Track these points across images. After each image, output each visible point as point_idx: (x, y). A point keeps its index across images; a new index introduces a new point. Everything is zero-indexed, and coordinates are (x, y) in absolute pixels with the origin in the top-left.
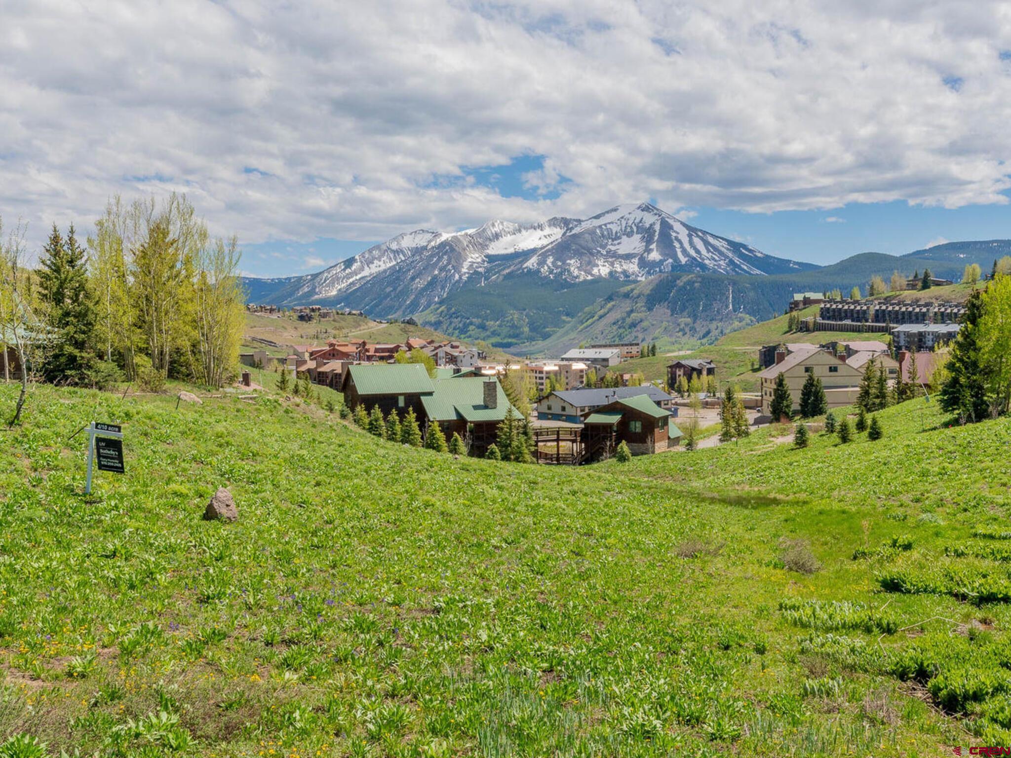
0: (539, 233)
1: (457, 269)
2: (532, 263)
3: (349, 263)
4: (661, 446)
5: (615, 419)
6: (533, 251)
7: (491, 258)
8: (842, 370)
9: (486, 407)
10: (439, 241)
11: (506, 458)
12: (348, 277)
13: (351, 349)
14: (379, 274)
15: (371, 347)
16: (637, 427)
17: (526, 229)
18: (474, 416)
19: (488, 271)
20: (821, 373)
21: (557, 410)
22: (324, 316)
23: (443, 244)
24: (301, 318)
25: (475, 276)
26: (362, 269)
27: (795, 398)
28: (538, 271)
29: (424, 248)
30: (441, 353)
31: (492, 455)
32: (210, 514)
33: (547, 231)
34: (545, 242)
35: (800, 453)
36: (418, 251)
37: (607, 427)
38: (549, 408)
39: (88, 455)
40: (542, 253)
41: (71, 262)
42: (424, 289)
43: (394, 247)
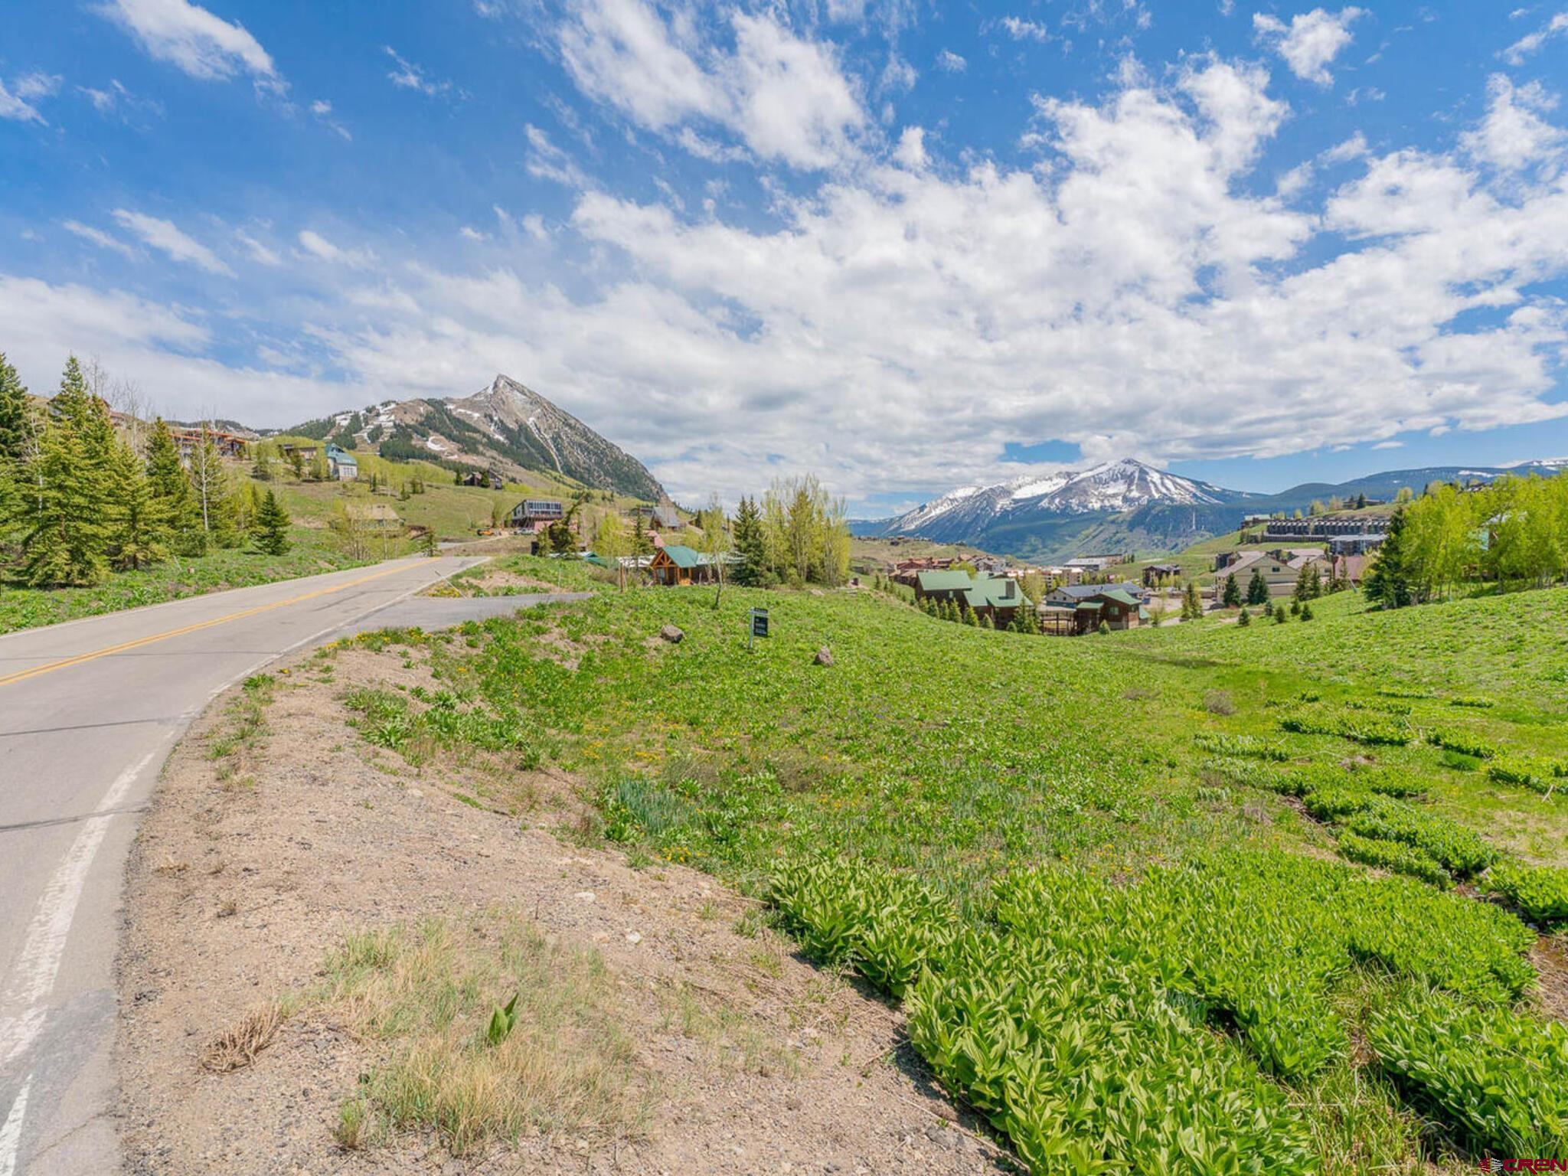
0: (1049, 483)
1: (992, 509)
2: (1044, 503)
3: (922, 508)
4: (1133, 624)
5: (1098, 606)
6: (1045, 495)
7: (1016, 501)
8: (1283, 569)
9: (1007, 598)
10: (980, 491)
11: (1021, 631)
12: (922, 517)
13: (923, 562)
14: (942, 514)
15: (936, 561)
16: (1116, 611)
17: (1040, 480)
18: (998, 604)
19: (1014, 509)
20: (1265, 573)
21: (1059, 599)
22: (906, 542)
23: (982, 494)
24: (892, 544)
25: (1005, 513)
26: (930, 512)
27: (1243, 590)
28: (1049, 508)
29: (971, 497)
30: (981, 563)
31: (1011, 629)
32: (817, 661)
33: (1055, 481)
34: (1054, 488)
35: (1243, 630)
36: (966, 499)
37: (1094, 611)
39: (749, 626)
40: (1052, 496)
41: (752, 516)
42: (970, 524)
43: (951, 497)
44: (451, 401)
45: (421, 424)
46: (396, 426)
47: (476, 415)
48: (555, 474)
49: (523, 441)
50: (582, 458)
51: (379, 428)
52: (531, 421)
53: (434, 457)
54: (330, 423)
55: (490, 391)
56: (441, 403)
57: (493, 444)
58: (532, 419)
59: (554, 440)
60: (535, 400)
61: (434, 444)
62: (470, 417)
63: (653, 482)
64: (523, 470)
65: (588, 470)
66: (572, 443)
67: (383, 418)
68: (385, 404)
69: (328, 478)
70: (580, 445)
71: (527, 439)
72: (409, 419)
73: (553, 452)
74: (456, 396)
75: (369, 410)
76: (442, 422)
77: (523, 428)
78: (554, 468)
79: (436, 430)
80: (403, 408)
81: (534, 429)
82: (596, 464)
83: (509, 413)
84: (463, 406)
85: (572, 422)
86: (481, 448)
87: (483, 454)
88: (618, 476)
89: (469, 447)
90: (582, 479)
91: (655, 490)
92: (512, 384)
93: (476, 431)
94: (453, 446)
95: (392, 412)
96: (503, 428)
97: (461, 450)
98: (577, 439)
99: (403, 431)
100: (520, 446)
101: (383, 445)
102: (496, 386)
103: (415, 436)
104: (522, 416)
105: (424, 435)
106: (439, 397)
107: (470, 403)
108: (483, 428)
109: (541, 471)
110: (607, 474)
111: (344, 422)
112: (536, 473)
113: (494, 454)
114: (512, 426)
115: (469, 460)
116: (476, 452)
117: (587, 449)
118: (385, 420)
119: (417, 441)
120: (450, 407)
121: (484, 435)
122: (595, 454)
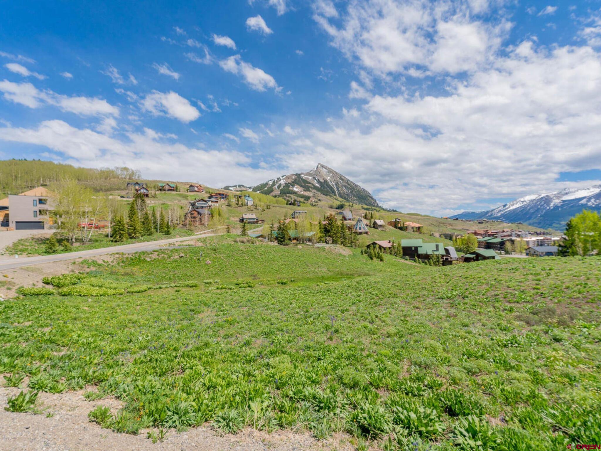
0: (587, 191)
1: (548, 205)
2: (584, 202)
3: (505, 206)
6: (584, 198)
7: (564, 201)
9: (436, 251)
10: (540, 197)
12: (504, 210)
14: (516, 209)
16: (480, 258)
17: (581, 190)
18: (429, 253)
19: (562, 205)
22: (487, 222)
23: (542, 198)
24: (479, 223)
25: (556, 207)
26: (509, 207)
28: (586, 204)
29: (534, 200)
33: (592, 190)
34: (591, 194)
36: (532, 201)
38: (530, 252)
40: (589, 199)
42: (533, 213)
43: (522, 200)
44: (302, 173)
45: (293, 182)
46: (285, 183)
47: (310, 178)
48: (335, 197)
49: (325, 186)
50: (346, 191)
51: (280, 185)
52: (328, 179)
53: (295, 193)
54: (267, 184)
55: (315, 169)
56: (300, 175)
57: (315, 188)
58: (329, 178)
59: (336, 185)
60: (330, 171)
61: (296, 189)
62: (308, 179)
63: (372, 198)
64: (324, 196)
65: (347, 195)
66: (343, 185)
67: (282, 181)
68: (283, 177)
69: (245, 205)
70: (345, 186)
71: (326, 185)
72: (290, 181)
73: (335, 189)
74: (304, 172)
75: (278, 179)
76: (299, 181)
77: (326, 181)
78: (335, 195)
79: (297, 184)
80: (288, 177)
81: (329, 181)
82: (351, 193)
83: (321, 176)
84: (306, 175)
85: (343, 178)
86: (311, 189)
87: (311, 191)
88: (358, 197)
89: (307, 189)
90: (345, 198)
91: (373, 201)
92: (323, 166)
93: (310, 183)
94: (302, 189)
95: (284, 179)
96: (319, 182)
97: (304, 190)
98: (344, 184)
99: (287, 185)
100: (324, 187)
101: (281, 190)
102: (317, 167)
103: (291, 186)
104: (325, 177)
105: (293, 186)
106: (299, 173)
107: (309, 174)
108: (312, 182)
109: (330, 196)
110: (354, 196)
111: (270, 183)
112: (328, 197)
113: (315, 191)
114: (322, 181)
115: (307, 194)
116: (309, 191)
117: (348, 187)
118: (282, 182)
119: (291, 188)
120: (302, 176)
121: (313, 184)
122: (351, 189)
